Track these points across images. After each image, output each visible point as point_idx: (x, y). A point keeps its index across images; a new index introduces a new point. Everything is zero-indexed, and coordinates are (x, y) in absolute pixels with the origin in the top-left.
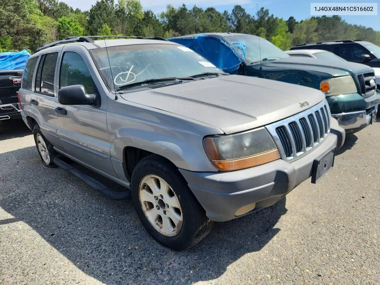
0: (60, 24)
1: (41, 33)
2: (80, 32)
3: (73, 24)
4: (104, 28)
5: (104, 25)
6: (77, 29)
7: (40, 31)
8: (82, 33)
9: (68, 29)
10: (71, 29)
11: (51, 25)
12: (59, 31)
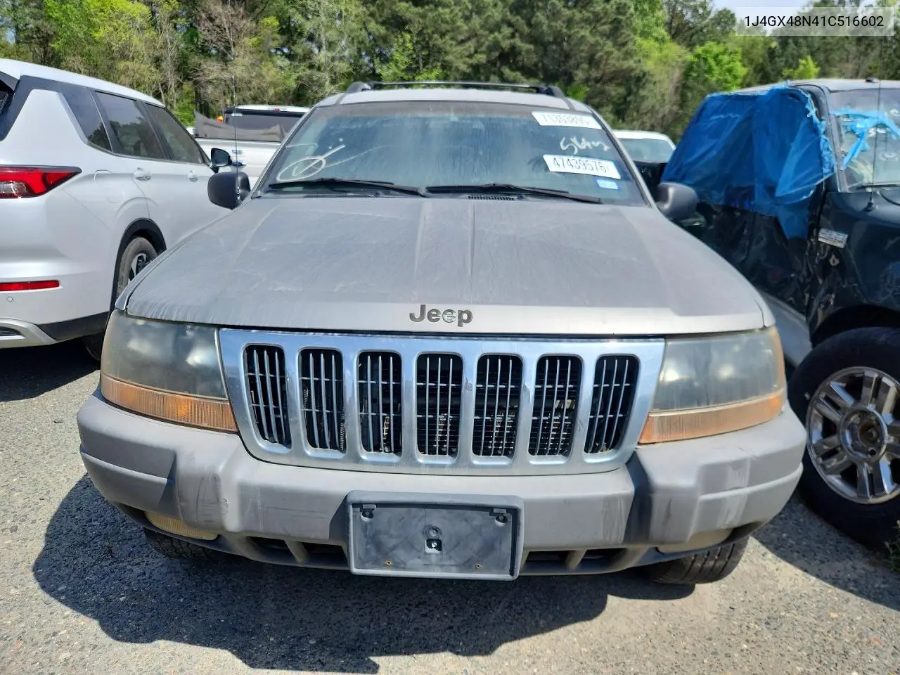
0: (696, 60)
1: (644, 80)
2: (735, 77)
3: (726, 58)
4: (801, 68)
5: (803, 62)
6: (730, 71)
7: (644, 74)
8: (739, 81)
9: (710, 70)
10: (716, 70)
11: (677, 62)
12: (686, 75)
